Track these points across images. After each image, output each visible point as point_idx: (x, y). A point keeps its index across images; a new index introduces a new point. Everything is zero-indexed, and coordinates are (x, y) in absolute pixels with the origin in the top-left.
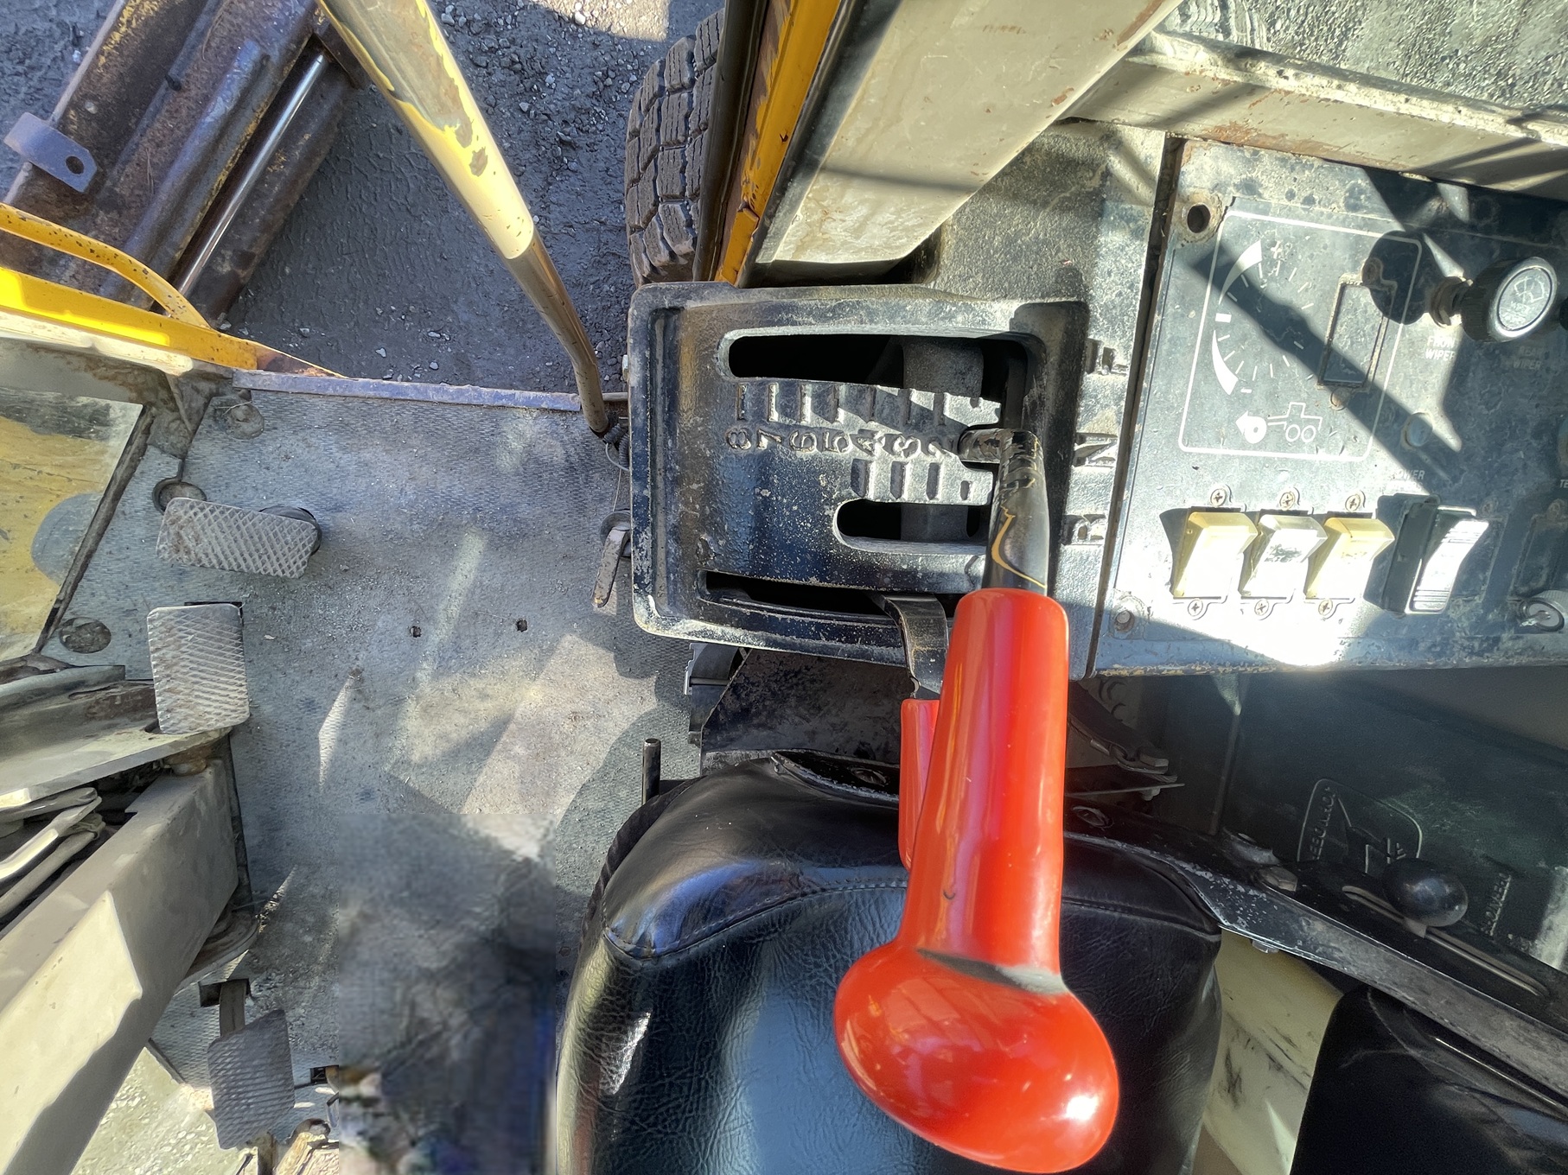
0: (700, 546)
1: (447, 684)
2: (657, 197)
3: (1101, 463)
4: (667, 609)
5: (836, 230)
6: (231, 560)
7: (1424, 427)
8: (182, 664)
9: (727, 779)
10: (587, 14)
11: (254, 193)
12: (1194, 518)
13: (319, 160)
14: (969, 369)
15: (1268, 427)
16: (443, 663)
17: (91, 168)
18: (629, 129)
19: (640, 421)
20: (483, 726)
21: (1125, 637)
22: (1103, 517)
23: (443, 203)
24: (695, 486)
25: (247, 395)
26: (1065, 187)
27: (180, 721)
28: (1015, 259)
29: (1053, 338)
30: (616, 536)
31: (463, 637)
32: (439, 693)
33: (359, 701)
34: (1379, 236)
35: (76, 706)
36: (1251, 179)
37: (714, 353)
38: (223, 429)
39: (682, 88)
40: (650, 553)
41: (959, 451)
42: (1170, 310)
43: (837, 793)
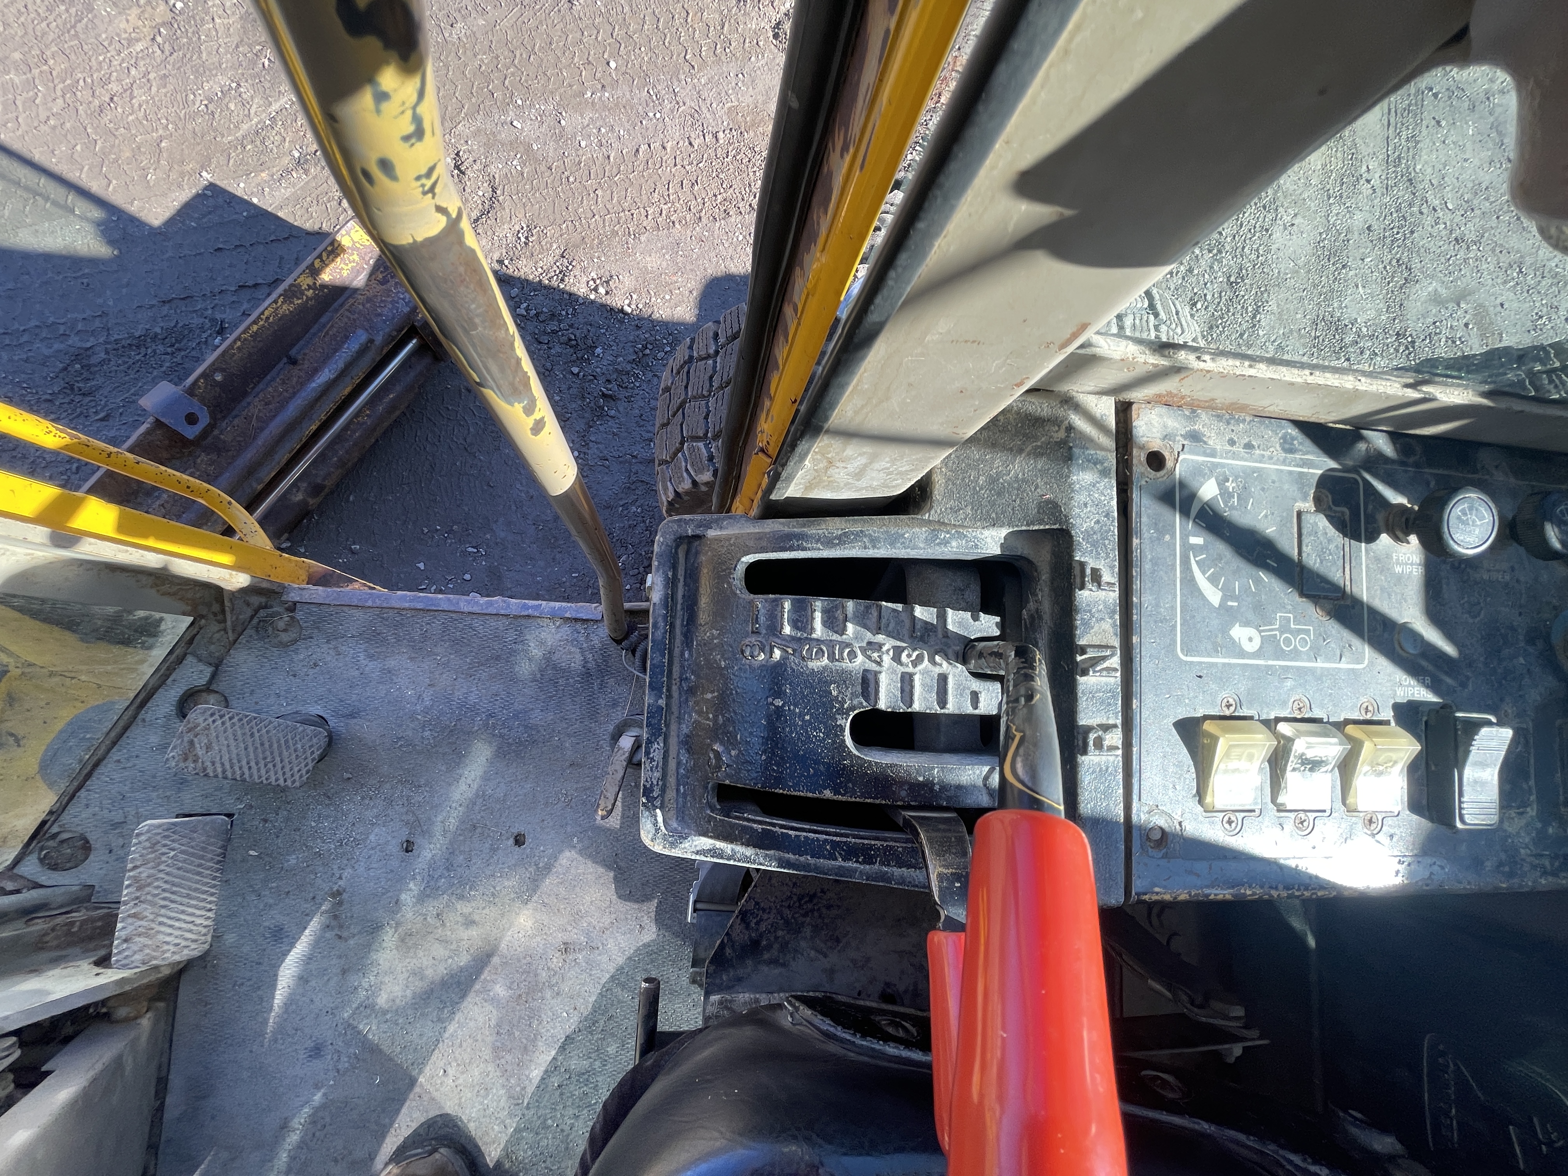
0: (712, 756)
1: (432, 907)
2: (683, 437)
3: (1104, 673)
4: (675, 825)
5: (840, 474)
6: (237, 768)
7: (1416, 637)
8: (156, 884)
9: (733, 1030)
10: (633, 307)
11: (338, 438)
12: (1208, 726)
13: (398, 413)
14: (968, 586)
15: (1262, 637)
16: (432, 883)
17: (204, 420)
18: (662, 386)
19: (659, 634)
20: (464, 960)
21: (1161, 855)
22: (1115, 726)
23: (496, 443)
24: (709, 696)
25: (292, 607)
26: (1036, 438)
27: (135, 953)
28: (999, 494)
29: (1043, 558)
30: (626, 742)
31: (457, 852)
32: (420, 918)
33: (333, 929)
34: (1320, 472)
35: (30, 932)
36: (1194, 430)
37: (731, 573)
38: (262, 639)
39: (708, 357)
40: (661, 764)
41: (964, 661)
42: (1146, 535)
43: (861, 1050)
